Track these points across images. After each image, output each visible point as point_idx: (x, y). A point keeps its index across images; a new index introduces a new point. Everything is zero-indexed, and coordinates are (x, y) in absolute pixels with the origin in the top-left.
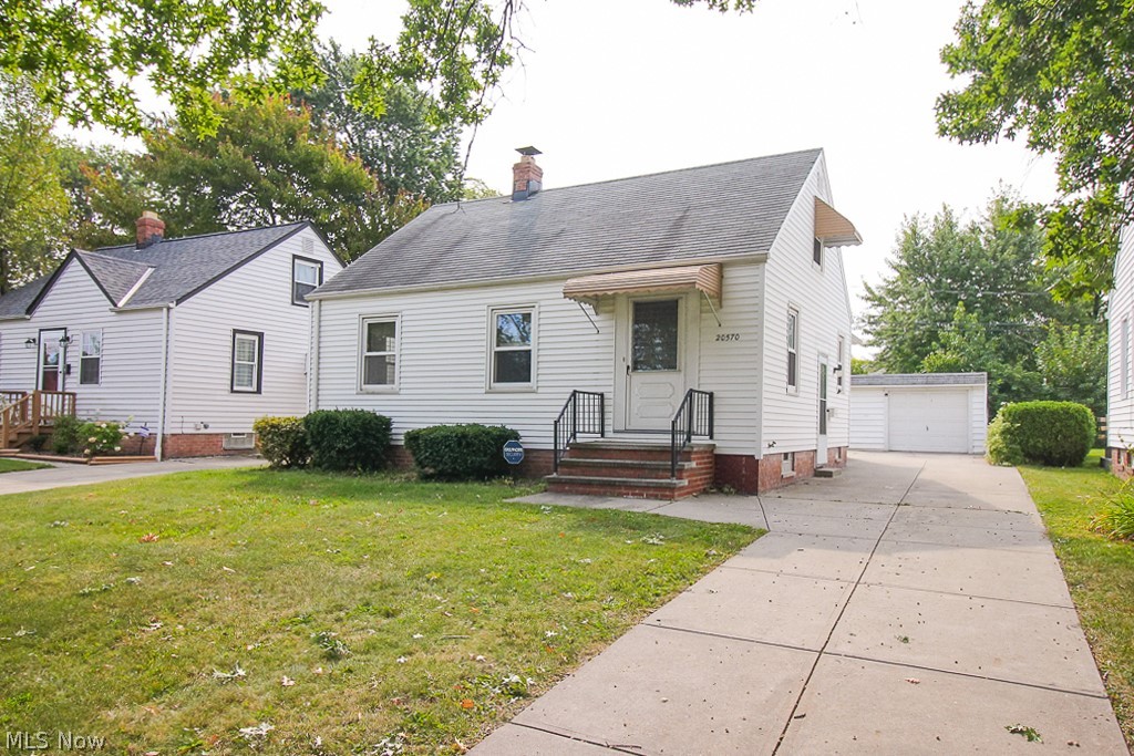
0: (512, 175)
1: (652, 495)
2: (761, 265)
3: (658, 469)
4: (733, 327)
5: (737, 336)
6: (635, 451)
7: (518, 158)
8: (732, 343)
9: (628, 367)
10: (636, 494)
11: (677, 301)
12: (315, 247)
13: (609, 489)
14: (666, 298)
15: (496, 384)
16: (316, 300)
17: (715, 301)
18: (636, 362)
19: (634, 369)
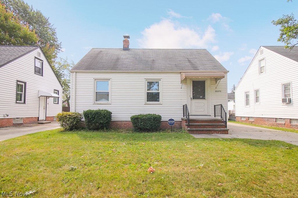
0: (123, 43)
1: (222, 133)
2: (226, 74)
3: (218, 126)
4: (220, 89)
5: (220, 91)
6: (206, 121)
8: (219, 93)
9: (191, 98)
10: (217, 133)
11: (204, 81)
12: (41, 56)
13: (208, 132)
14: (202, 80)
15: (148, 102)
16: (75, 72)
17: (215, 82)
18: (193, 97)
19: (193, 98)
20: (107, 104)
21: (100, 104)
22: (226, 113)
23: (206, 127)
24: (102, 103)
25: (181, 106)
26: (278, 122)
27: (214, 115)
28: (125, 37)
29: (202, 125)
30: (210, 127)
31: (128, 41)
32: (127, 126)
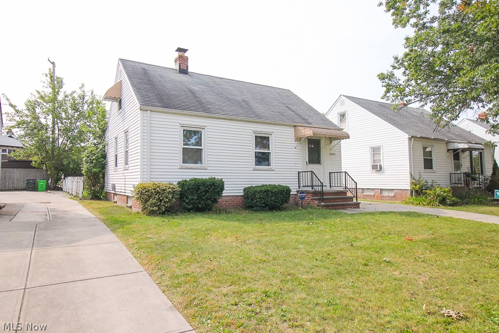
3: (347, 199)
7: (177, 54)
8: (334, 156)
9: (307, 162)
13: (343, 207)
14: (317, 138)
15: (257, 167)
16: (149, 110)
17: (329, 142)
18: (309, 160)
19: (309, 163)
20: (201, 168)
21: (191, 169)
22: (356, 183)
23: (337, 200)
24: (193, 167)
25: (296, 173)
26: (365, 193)
27: (329, 185)
28: (179, 50)
29: (333, 199)
30: (340, 200)
31: (187, 58)
32: (230, 203)
